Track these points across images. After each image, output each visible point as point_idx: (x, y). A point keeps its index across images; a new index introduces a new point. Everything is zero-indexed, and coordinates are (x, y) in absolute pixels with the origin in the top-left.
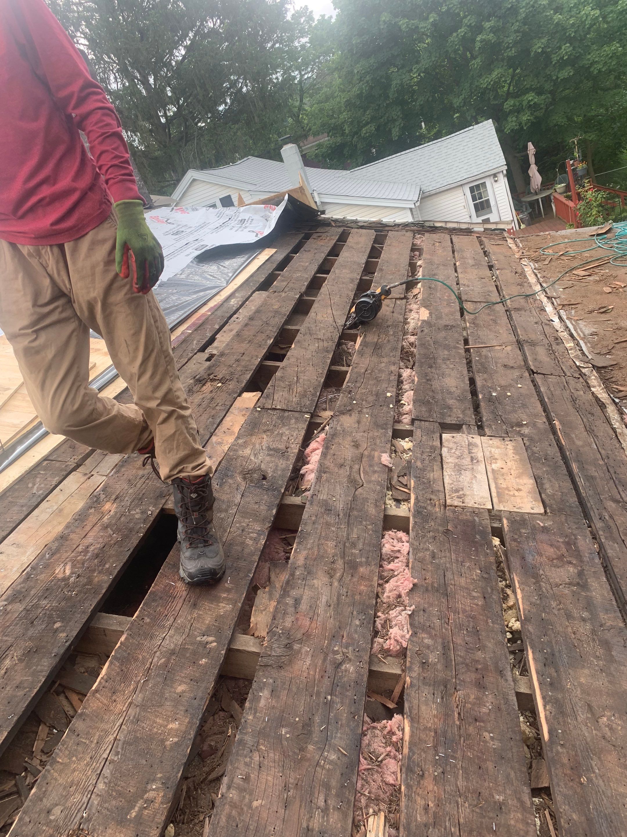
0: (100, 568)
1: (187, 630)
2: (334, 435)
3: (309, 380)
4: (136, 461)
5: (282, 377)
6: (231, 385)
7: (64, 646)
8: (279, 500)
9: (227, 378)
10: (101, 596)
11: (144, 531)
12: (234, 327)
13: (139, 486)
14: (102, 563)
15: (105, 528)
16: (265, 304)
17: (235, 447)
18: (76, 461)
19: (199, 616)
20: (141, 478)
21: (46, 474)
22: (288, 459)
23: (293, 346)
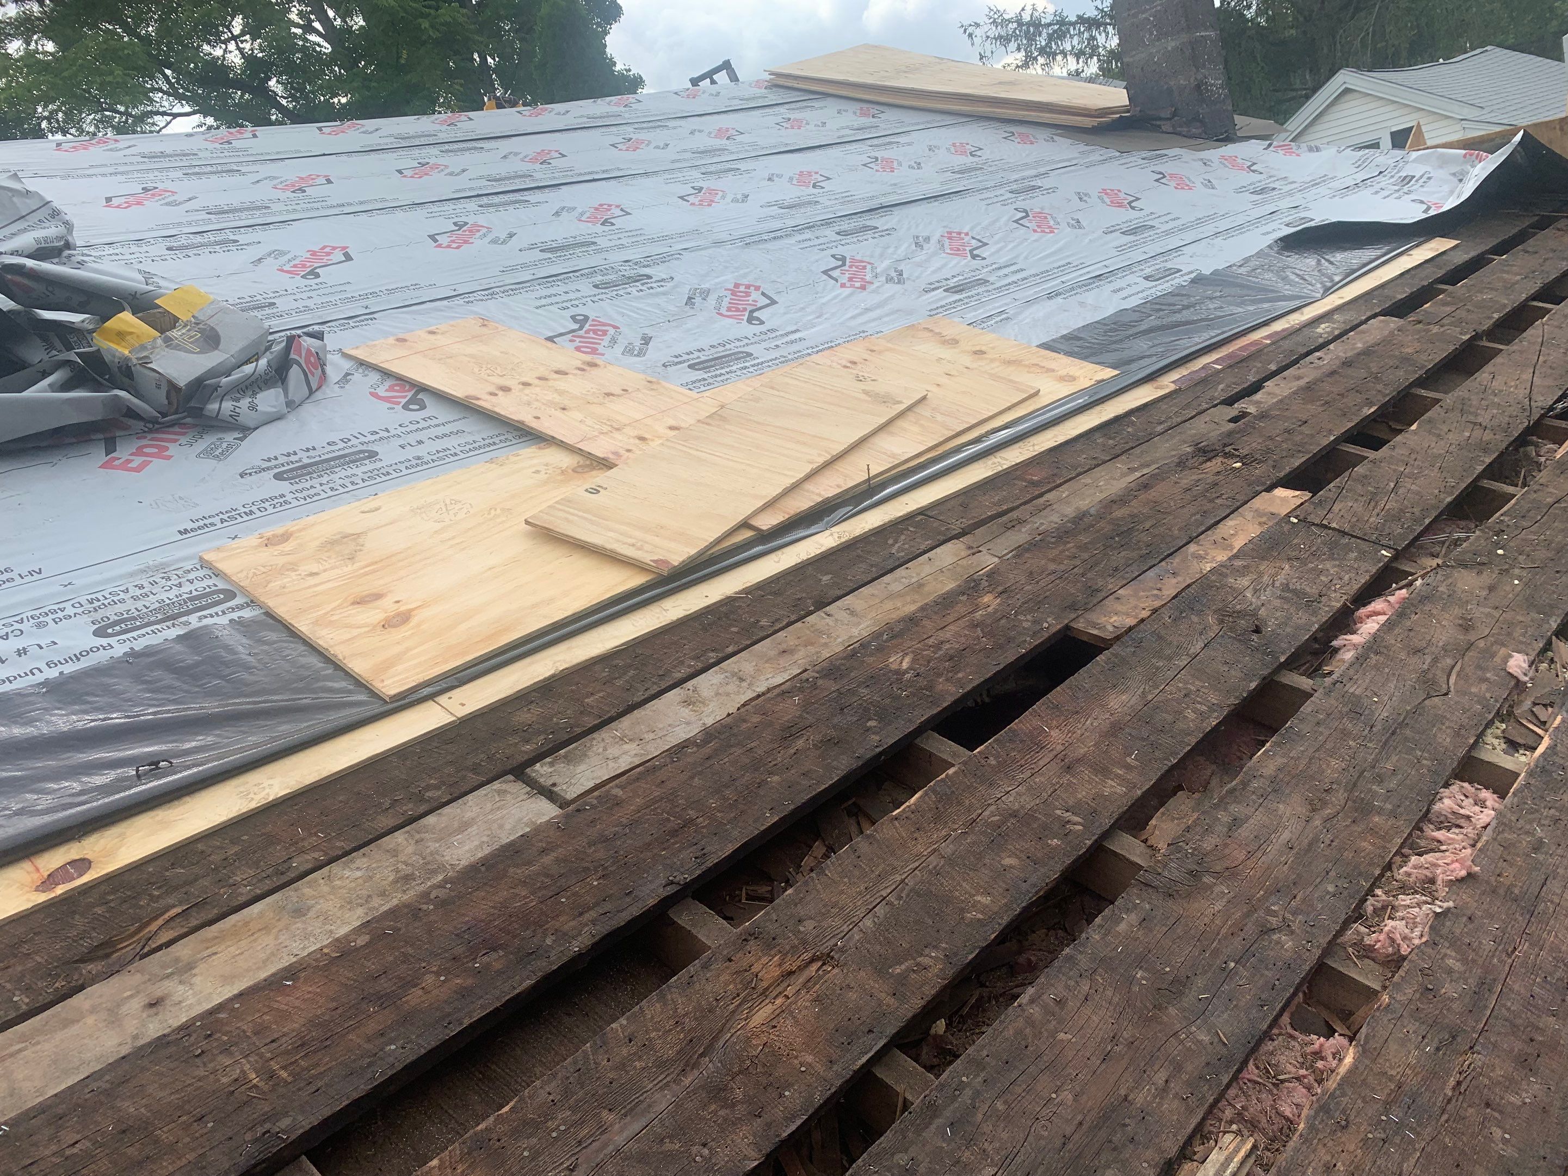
0: (950, 674)
1: (1045, 795)
2: (1424, 599)
3: (1418, 493)
4: (1052, 548)
5: (1365, 477)
6: (1259, 471)
7: (872, 750)
8: (1269, 671)
9: (1258, 456)
10: (939, 709)
11: (1029, 647)
12: (1306, 372)
13: (1042, 584)
14: (955, 669)
15: (974, 625)
16: (1386, 341)
17: (1225, 570)
18: (963, 526)
19: (1070, 784)
20: (1049, 574)
21: (915, 532)
22: (1315, 613)
23: (1414, 427)
